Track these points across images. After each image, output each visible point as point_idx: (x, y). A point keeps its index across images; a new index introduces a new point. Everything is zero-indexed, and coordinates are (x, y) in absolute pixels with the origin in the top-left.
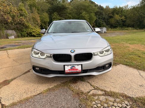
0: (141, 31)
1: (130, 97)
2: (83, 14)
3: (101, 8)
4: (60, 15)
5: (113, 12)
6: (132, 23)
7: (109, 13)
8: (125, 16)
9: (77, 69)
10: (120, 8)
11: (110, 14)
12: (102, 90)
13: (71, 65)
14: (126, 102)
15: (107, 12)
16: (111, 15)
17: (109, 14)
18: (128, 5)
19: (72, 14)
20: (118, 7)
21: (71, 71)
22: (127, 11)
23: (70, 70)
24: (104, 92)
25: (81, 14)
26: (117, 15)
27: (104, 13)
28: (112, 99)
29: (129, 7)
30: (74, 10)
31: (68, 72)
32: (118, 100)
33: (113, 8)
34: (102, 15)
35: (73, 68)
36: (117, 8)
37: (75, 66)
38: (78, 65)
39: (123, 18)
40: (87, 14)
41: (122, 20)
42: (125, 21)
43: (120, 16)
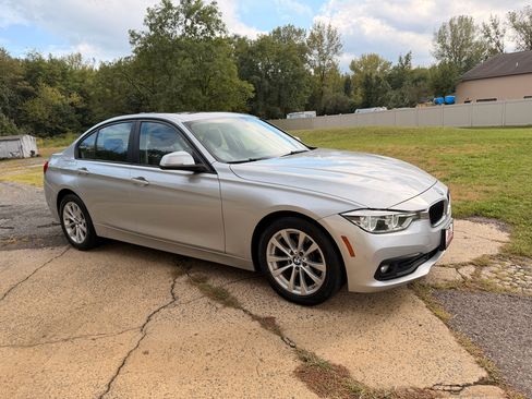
1: (498, 256)
5: (30, 77)
7: (12, 76)
8: (81, 93)
10: (53, 61)
11: (20, 80)
14: (507, 263)
15: (3, 73)
16: (25, 85)
17: (15, 81)
18: (80, 55)
20: (46, 57)
22: (84, 73)
26: (50, 89)
32: (499, 266)
33: (27, 61)
36: (41, 61)
39: (75, 98)
41: (72, 104)
42: (84, 110)
43: (60, 90)
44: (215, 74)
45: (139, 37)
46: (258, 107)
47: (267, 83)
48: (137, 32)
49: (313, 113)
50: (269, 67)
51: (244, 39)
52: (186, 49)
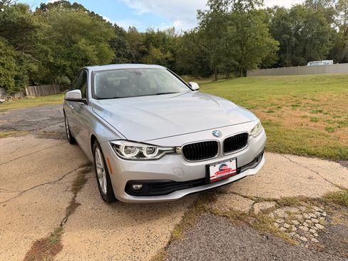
0: (206, 82)
1: (314, 200)
2: (80, 43)
3: (119, 31)
4: (15, 46)
5: (146, 42)
6: (188, 66)
7: (137, 43)
8: (172, 51)
9: (229, 170)
10: (159, 33)
11: (141, 45)
12: (269, 200)
13: (219, 163)
14: (317, 208)
15: (133, 41)
16: (143, 48)
17: (138, 46)
18: (174, 28)
19: (50, 44)
20: (156, 31)
21: (219, 176)
22: (175, 40)
23: (218, 173)
24: (274, 203)
25: (76, 45)
26: (155, 50)
27: (127, 44)
28: (293, 210)
29: (176, 33)
30: (55, 34)
31: (215, 177)
32: (304, 209)
33: (147, 34)
34: (124, 47)
35: (224, 168)
36: (153, 33)
37: (226, 163)
38: (230, 160)
39: (169, 54)
40: (91, 44)
41: (166, 59)
42: (173, 62)
43: (161, 50)
44: (251, 35)
45: (203, 14)
46: (286, 57)
47: (294, 39)
48: (202, 11)
49: (331, 62)
50: (298, 27)
51: (282, 8)
52: (232, 20)
